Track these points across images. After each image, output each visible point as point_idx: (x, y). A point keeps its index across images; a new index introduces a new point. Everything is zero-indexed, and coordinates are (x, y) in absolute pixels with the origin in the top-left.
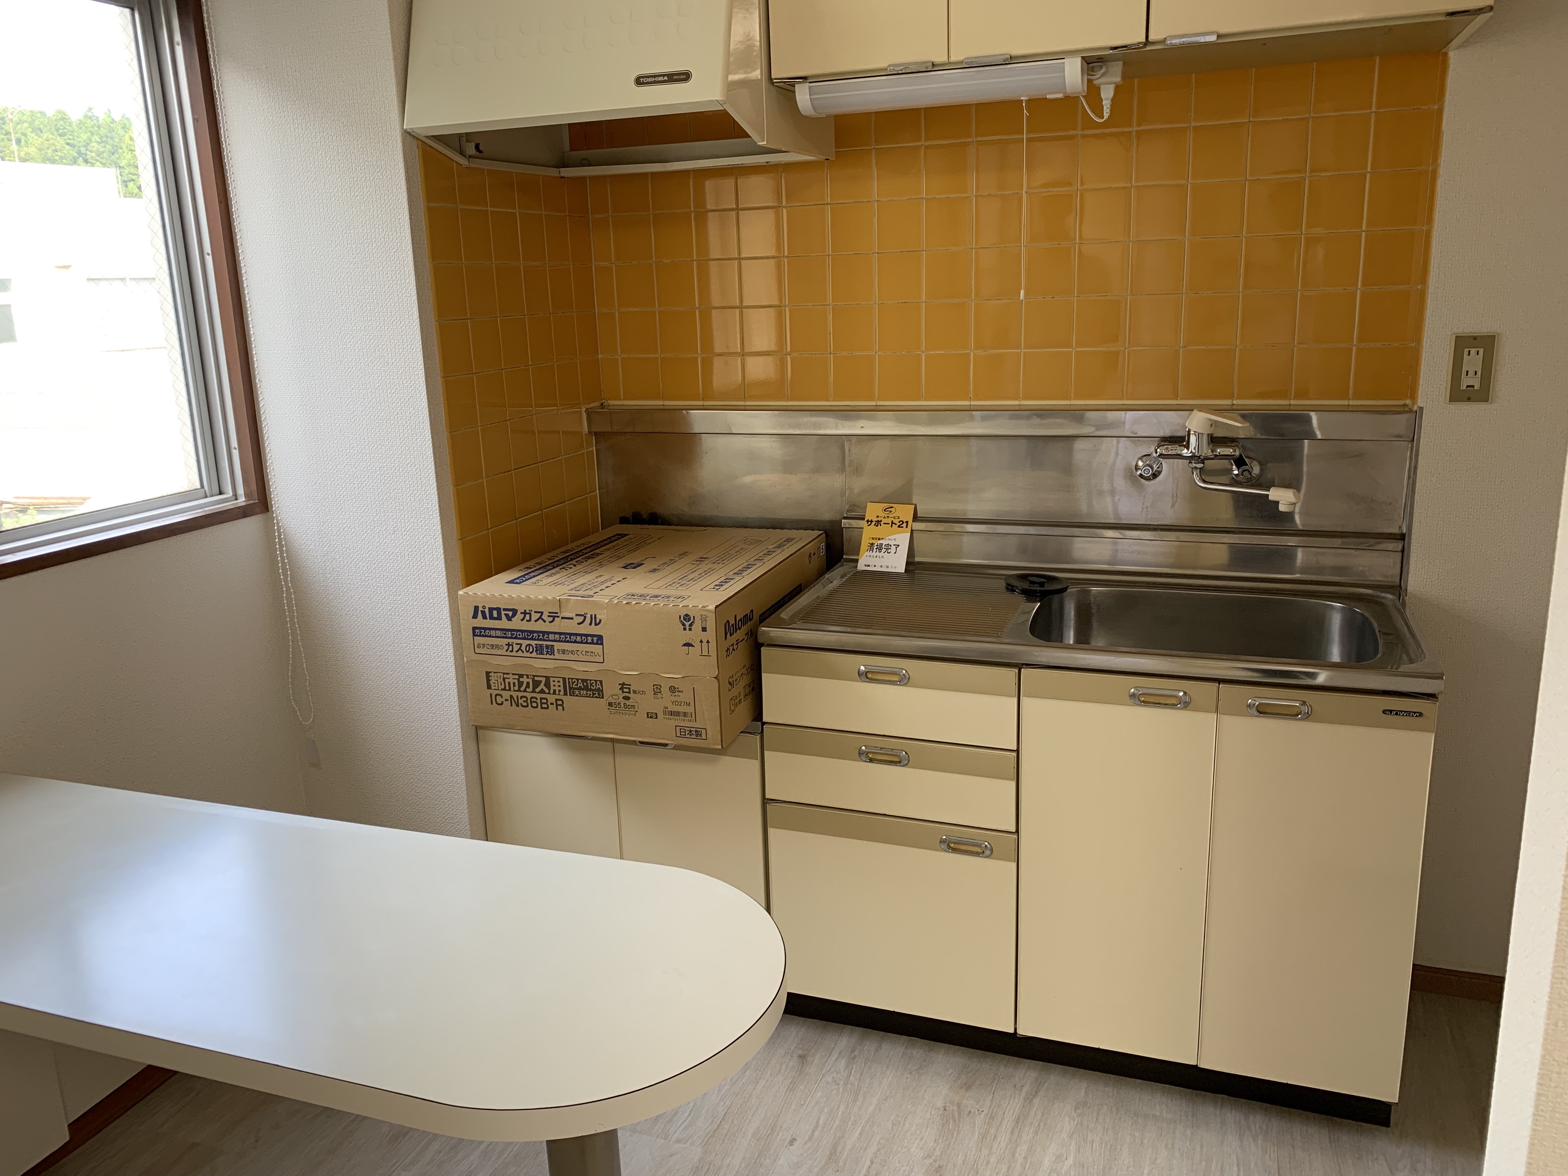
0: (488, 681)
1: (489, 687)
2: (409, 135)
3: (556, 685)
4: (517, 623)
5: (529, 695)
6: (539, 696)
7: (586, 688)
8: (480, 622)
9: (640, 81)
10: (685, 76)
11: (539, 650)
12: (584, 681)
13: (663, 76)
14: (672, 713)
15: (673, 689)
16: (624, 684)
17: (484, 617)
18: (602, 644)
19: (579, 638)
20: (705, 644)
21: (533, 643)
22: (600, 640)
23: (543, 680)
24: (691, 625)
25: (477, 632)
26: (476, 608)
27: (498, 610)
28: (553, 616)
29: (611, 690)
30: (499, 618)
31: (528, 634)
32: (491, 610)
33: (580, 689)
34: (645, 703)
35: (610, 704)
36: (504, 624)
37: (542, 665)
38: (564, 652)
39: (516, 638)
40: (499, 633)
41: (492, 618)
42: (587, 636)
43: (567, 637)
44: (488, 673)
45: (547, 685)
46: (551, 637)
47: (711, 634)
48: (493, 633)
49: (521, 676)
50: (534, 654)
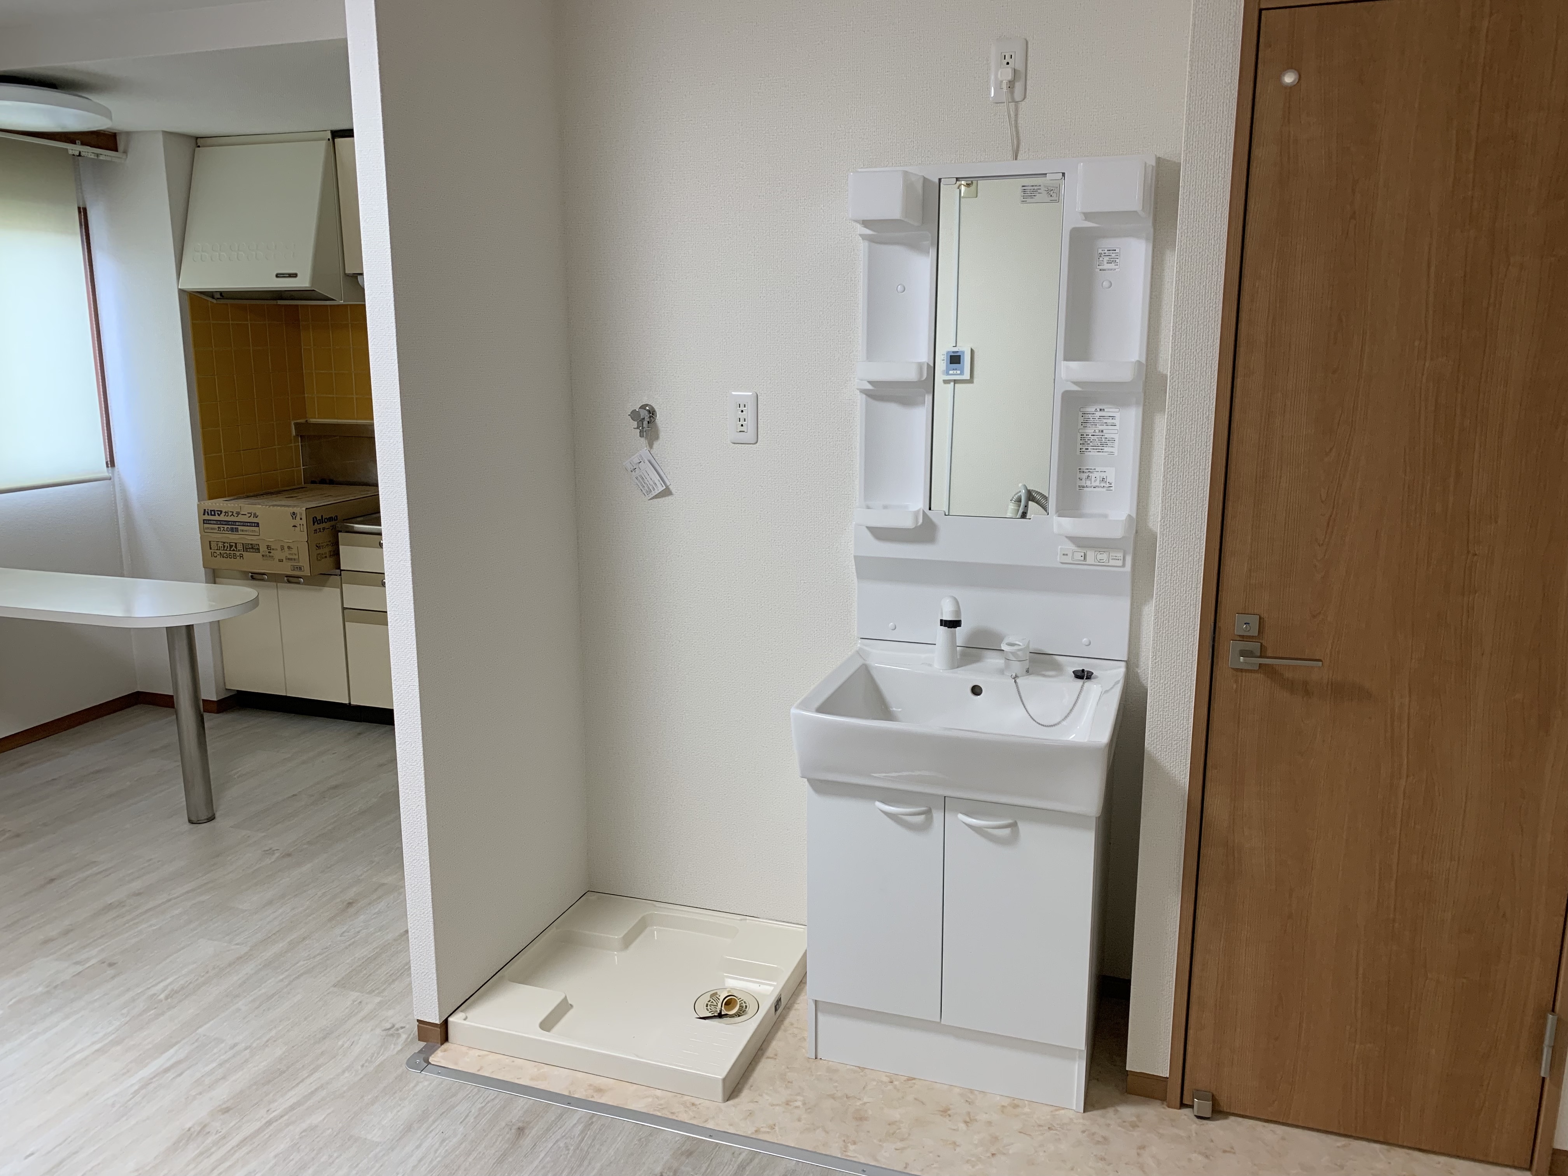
0: (210, 545)
1: (211, 549)
2: (181, 292)
3: (240, 547)
4: (222, 518)
5: (228, 552)
6: (232, 552)
7: (252, 548)
8: (207, 517)
9: (277, 276)
10: (294, 275)
11: (232, 530)
12: (251, 544)
13: (287, 274)
14: (289, 559)
15: (289, 548)
16: (268, 546)
17: (208, 515)
18: (259, 527)
19: (249, 524)
20: (302, 526)
21: (229, 526)
22: (257, 525)
23: (234, 544)
24: (295, 517)
25: (205, 522)
26: (205, 510)
27: (214, 511)
28: (238, 514)
29: (263, 549)
30: (215, 515)
31: (227, 523)
32: (211, 511)
33: (250, 548)
34: (277, 554)
35: (263, 556)
36: (217, 518)
37: (233, 537)
38: (242, 531)
39: (222, 524)
40: (215, 522)
41: (211, 515)
42: (252, 523)
43: (244, 524)
44: (210, 542)
45: (236, 547)
46: (237, 524)
47: (304, 521)
48: (212, 522)
49: (224, 543)
50: (230, 532)
